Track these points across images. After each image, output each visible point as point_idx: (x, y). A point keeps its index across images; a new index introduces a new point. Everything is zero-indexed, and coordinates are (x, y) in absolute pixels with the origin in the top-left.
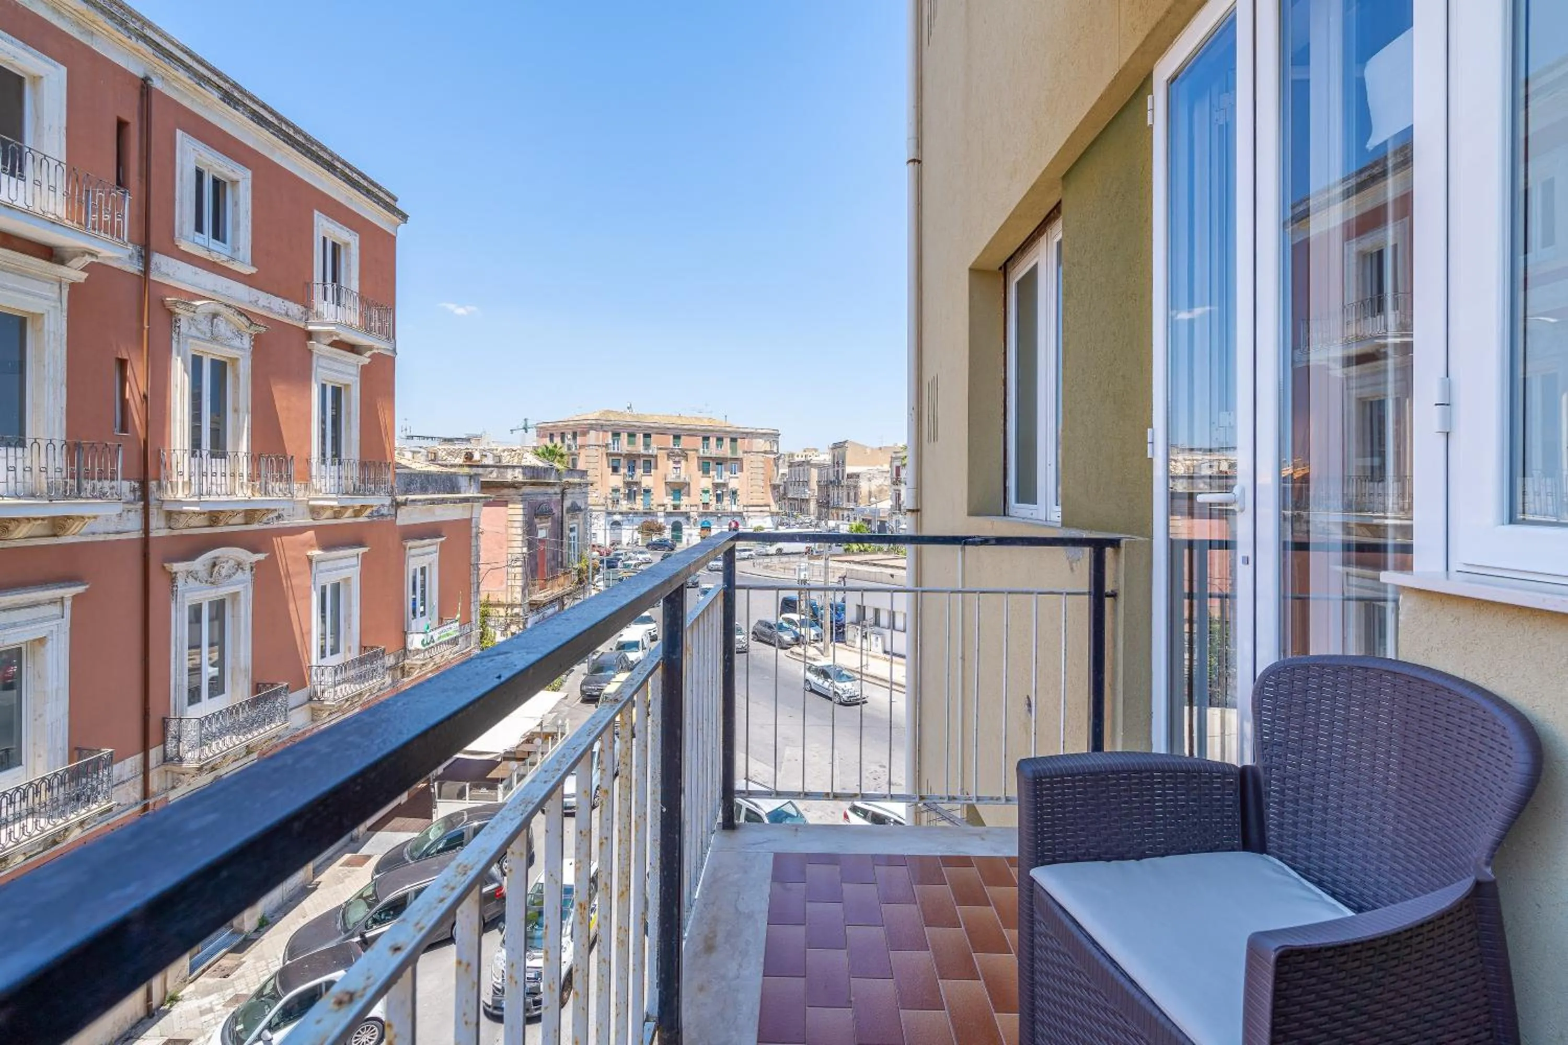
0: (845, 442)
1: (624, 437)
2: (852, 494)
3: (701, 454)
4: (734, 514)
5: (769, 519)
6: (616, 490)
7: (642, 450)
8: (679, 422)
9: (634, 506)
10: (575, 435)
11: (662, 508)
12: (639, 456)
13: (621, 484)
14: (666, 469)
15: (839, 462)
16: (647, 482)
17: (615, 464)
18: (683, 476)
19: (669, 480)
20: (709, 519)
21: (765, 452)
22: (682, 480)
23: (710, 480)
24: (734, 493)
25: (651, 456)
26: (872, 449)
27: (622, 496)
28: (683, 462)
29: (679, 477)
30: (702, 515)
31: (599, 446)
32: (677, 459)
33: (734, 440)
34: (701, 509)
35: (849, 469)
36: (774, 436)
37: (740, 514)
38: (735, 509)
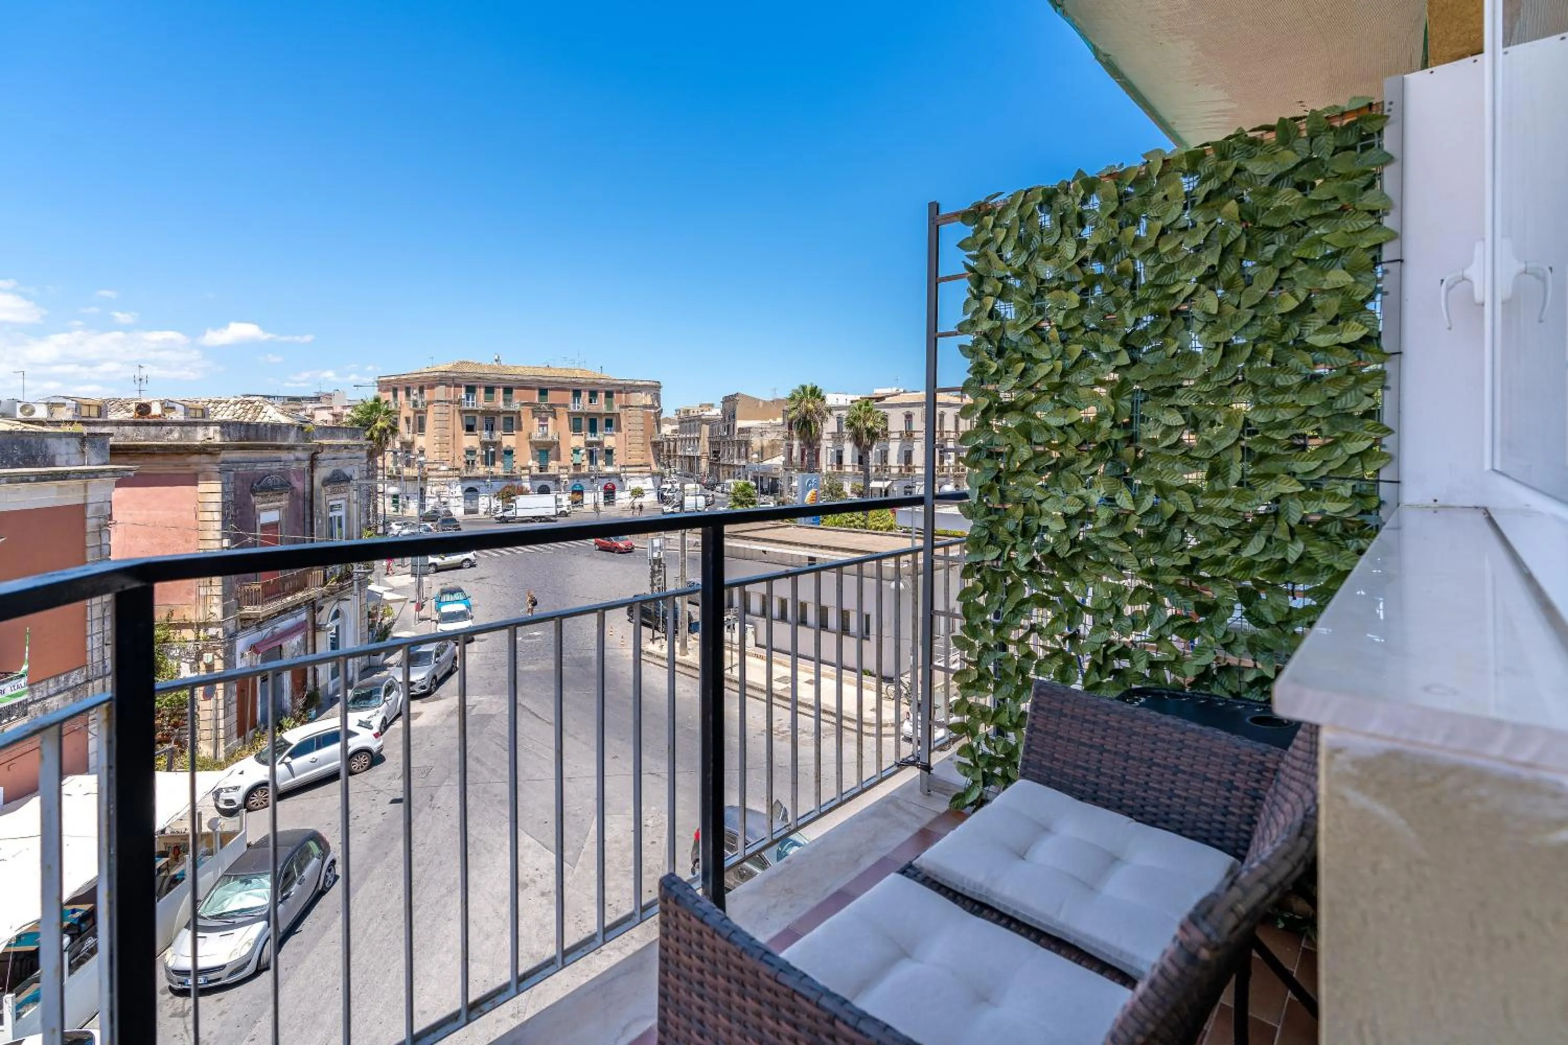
0: (737, 395)
1: (481, 392)
2: (743, 450)
3: (572, 409)
4: (609, 476)
5: (650, 480)
6: (471, 452)
7: (501, 405)
8: (547, 373)
9: (493, 469)
10: (421, 390)
11: (527, 471)
12: (498, 413)
13: (477, 445)
14: (532, 426)
15: (730, 415)
16: (508, 441)
17: (471, 423)
18: (550, 435)
19: (533, 439)
20: (582, 481)
21: (645, 407)
22: (549, 439)
23: (582, 438)
24: (609, 452)
25: (513, 412)
26: (765, 403)
27: (478, 459)
28: (550, 419)
29: (546, 435)
30: (572, 477)
31: (450, 402)
32: (543, 415)
33: (609, 395)
34: (572, 471)
35: (740, 424)
36: (655, 389)
37: (617, 475)
38: (609, 469)
